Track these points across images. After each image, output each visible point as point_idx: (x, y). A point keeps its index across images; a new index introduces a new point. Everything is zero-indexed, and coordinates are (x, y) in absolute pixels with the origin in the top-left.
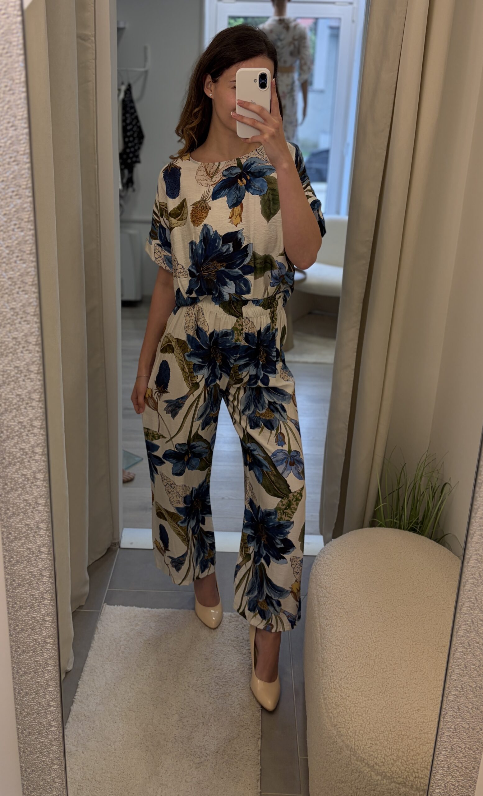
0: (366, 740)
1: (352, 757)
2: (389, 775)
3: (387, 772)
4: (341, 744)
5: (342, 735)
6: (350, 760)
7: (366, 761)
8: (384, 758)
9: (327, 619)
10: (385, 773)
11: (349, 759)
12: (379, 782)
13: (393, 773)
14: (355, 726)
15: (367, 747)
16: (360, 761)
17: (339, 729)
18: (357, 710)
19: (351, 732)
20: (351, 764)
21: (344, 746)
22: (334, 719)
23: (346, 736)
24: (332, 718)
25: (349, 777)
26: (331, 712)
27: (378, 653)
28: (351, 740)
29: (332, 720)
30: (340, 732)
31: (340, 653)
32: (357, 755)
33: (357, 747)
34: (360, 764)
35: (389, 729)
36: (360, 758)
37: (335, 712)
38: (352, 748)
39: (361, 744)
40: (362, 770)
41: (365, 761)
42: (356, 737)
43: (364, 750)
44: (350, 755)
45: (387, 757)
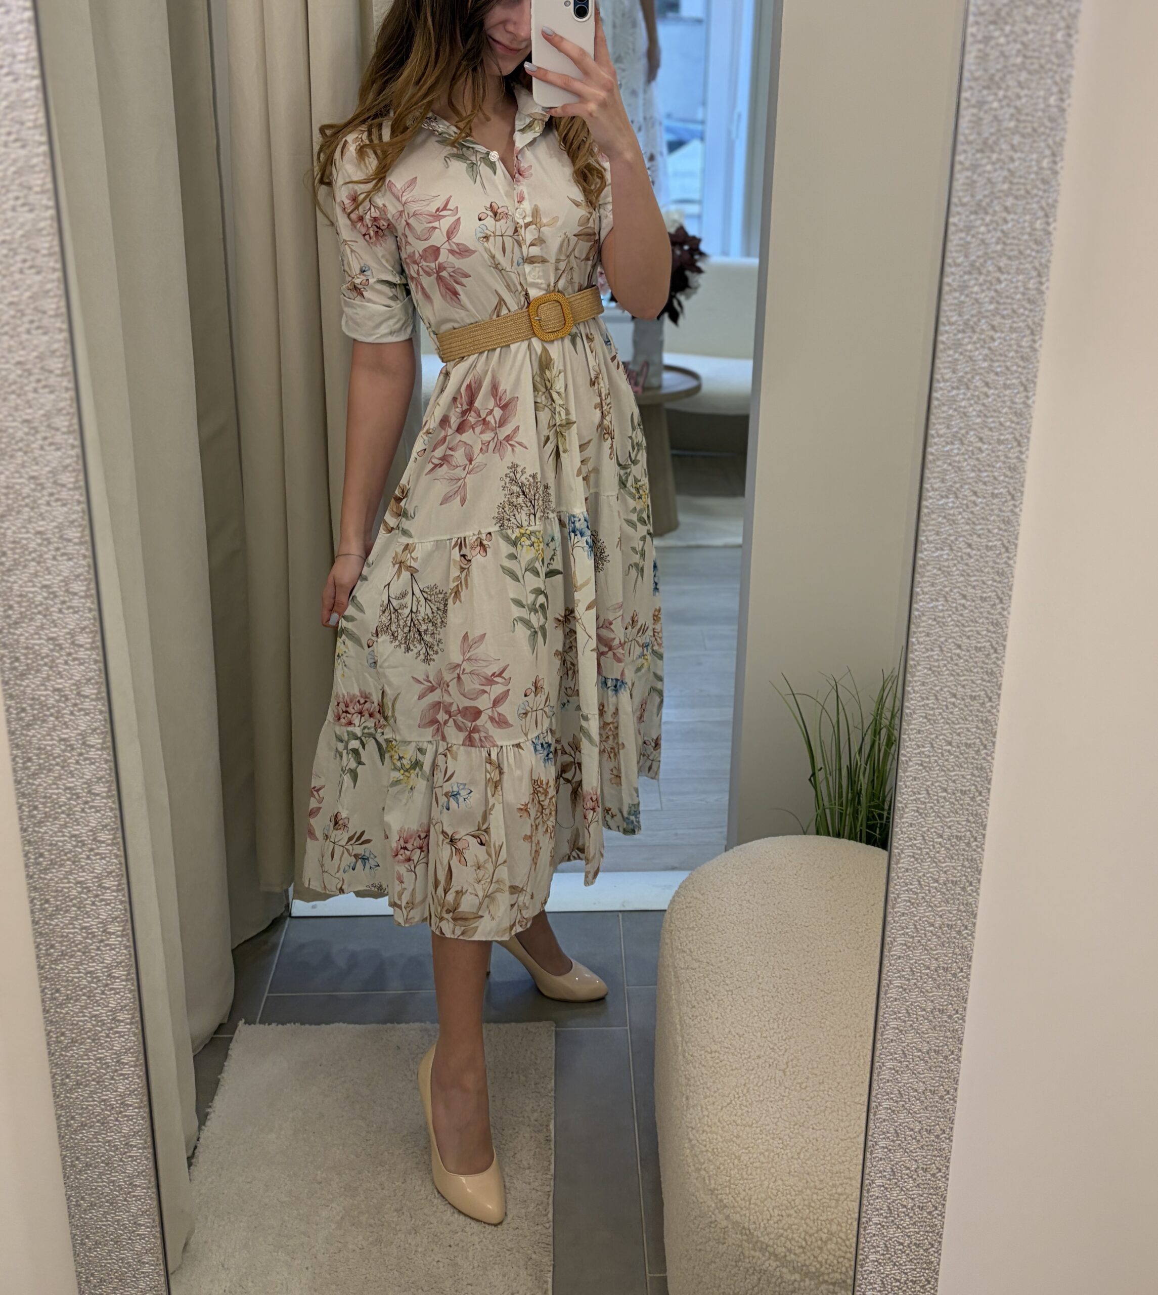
0: (770, 1210)
1: (745, 1244)
2: (813, 1270)
3: (811, 1264)
4: (725, 1223)
5: (726, 1206)
6: (742, 1253)
7: (771, 1250)
8: (805, 1240)
9: (694, 1007)
10: (807, 1266)
11: (740, 1249)
12: (796, 1285)
13: (821, 1266)
14: (750, 1189)
15: (771, 1222)
16: (760, 1251)
17: (719, 1197)
18: (752, 1160)
19: (743, 1199)
20: (745, 1257)
21: (730, 1226)
22: (709, 1180)
23: (734, 1207)
24: (707, 1179)
25: (742, 1284)
26: (705, 1169)
27: (790, 1058)
28: (743, 1212)
29: (707, 1182)
30: (721, 1201)
31: (720, 1064)
32: (754, 1240)
33: (754, 1226)
34: (761, 1256)
35: (812, 1184)
36: (759, 1244)
37: (712, 1167)
38: (744, 1228)
39: (760, 1218)
40: (764, 1267)
41: (769, 1249)
42: (752, 1206)
43: (765, 1228)
44: (741, 1241)
45: (810, 1236)
